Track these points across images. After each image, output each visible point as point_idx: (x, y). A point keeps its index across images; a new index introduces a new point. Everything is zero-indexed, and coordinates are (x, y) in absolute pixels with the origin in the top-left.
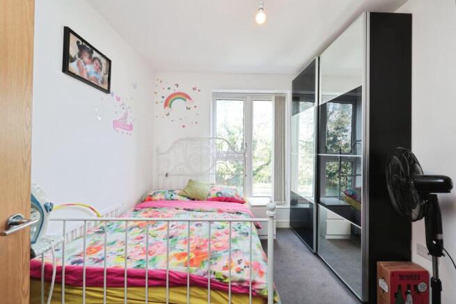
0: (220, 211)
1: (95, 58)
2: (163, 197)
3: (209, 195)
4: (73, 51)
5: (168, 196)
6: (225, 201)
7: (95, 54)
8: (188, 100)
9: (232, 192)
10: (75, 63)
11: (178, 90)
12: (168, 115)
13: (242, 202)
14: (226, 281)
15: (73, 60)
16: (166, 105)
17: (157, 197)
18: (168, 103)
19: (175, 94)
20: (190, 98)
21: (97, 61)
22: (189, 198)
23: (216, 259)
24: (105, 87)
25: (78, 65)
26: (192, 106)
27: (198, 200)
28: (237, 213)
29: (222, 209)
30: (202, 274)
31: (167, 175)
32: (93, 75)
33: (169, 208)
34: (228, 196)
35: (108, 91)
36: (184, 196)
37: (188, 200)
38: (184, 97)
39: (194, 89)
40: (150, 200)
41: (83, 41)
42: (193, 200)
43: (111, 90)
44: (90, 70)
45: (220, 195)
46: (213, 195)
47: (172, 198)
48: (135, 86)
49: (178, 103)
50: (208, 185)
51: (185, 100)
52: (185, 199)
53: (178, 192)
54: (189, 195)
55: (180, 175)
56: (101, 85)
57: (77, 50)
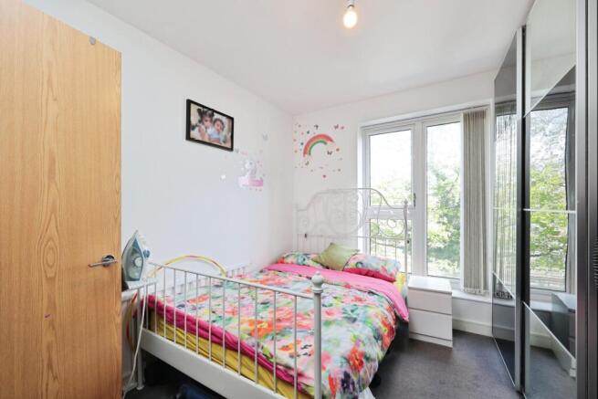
0: (348, 286)
1: (217, 120)
2: (295, 261)
3: (347, 264)
4: (195, 118)
5: (300, 260)
6: (366, 275)
7: (216, 116)
8: (329, 143)
9: (377, 264)
10: (197, 129)
11: (319, 132)
12: (307, 164)
13: (391, 280)
14: (272, 360)
15: (194, 128)
16: (305, 153)
17: (289, 260)
18: (307, 151)
19: (314, 138)
20: (331, 140)
21: (218, 123)
22: (322, 265)
23: (283, 335)
24: (228, 145)
25: (200, 131)
26: (334, 150)
27: (333, 269)
28: (370, 293)
29: (351, 284)
30: (251, 345)
31: (306, 236)
32: (215, 136)
33: (293, 273)
34: (371, 269)
35: (231, 149)
36: (317, 262)
37: (321, 267)
38: (325, 140)
39: (337, 127)
40: (282, 262)
41: (203, 107)
42: (328, 268)
43: (235, 147)
44: (211, 132)
45: (360, 266)
46: (352, 264)
47: (305, 262)
48: (265, 138)
49: (318, 149)
50: (348, 251)
51: (325, 143)
52: (318, 266)
53: (312, 256)
54: (323, 261)
55: (322, 236)
56: (223, 145)
57: (198, 118)
